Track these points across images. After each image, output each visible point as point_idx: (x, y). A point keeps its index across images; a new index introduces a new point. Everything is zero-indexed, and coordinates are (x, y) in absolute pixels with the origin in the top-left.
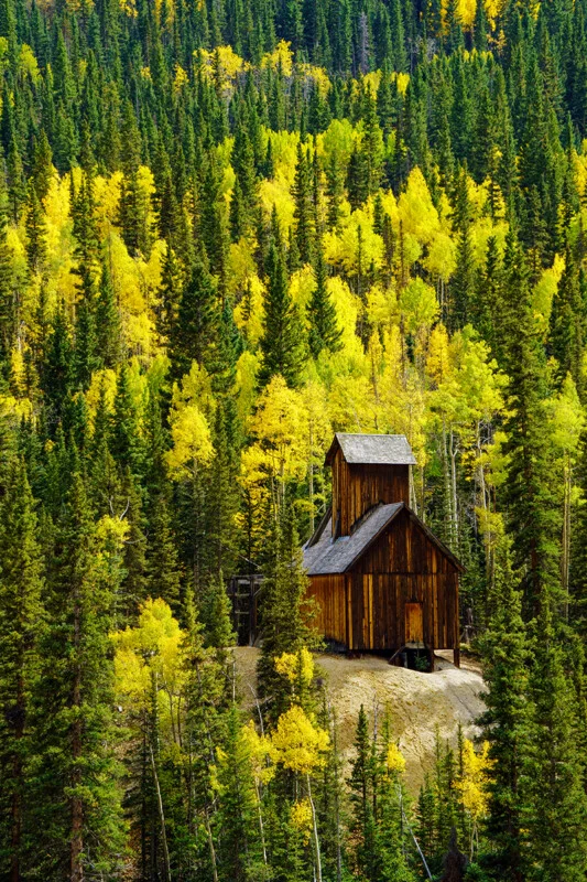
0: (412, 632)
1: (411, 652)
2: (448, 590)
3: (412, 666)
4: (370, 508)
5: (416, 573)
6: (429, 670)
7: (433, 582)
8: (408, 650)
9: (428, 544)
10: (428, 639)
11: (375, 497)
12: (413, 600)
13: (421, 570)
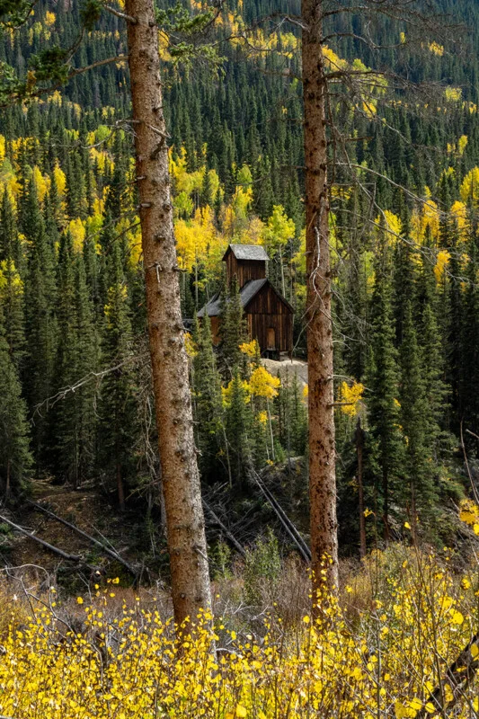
0: (270, 343)
1: (270, 352)
2: (287, 322)
3: (271, 358)
4: (247, 282)
5: (272, 313)
6: (278, 360)
7: (280, 318)
8: (268, 351)
9: (277, 299)
10: (277, 345)
11: (250, 276)
12: (271, 327)
13: (275, 312)
